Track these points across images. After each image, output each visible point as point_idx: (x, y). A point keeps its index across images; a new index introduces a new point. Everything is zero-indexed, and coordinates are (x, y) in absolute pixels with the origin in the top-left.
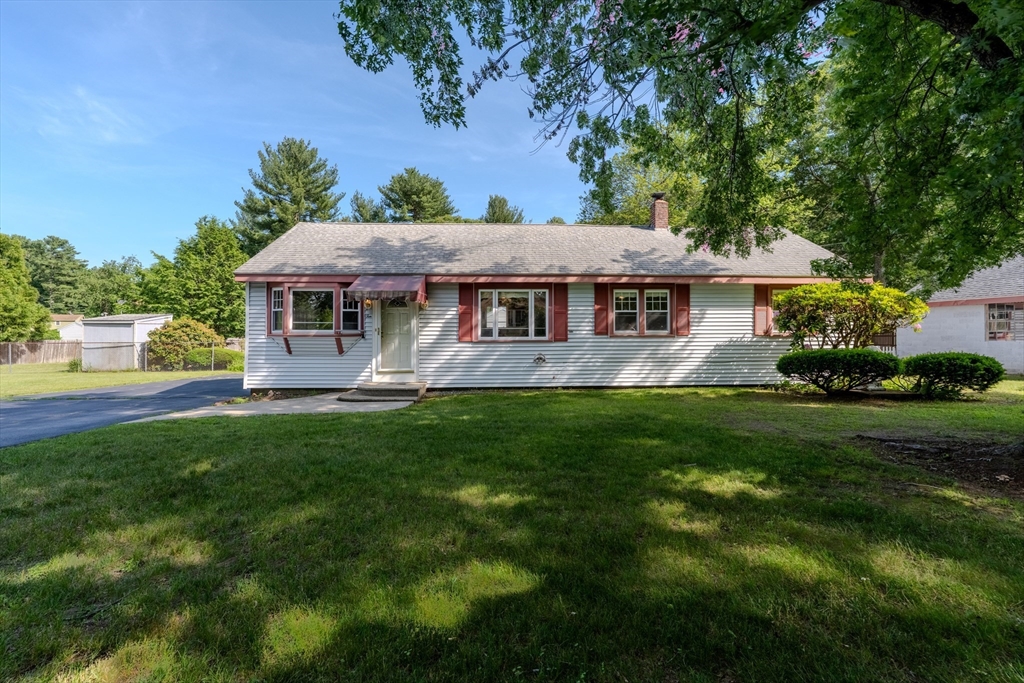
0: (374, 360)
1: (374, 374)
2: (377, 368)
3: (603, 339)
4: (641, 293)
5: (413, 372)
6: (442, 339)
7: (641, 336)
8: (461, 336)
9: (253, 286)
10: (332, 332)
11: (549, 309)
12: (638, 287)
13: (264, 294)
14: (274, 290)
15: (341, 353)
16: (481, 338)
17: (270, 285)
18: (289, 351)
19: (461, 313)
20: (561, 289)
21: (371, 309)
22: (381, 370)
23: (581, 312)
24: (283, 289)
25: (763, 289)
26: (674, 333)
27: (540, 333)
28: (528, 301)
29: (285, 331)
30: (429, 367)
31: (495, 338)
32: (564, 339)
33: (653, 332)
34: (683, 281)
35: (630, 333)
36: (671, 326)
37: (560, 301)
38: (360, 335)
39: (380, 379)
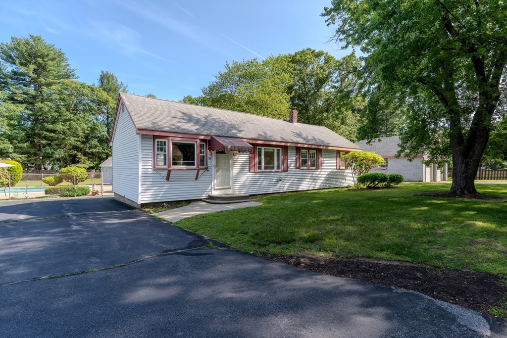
0: (213, 183)
1: (213, 190)
2: (214, 186)
3: (298, 171)
4: (309, 151)
5: (230, 188)
6: (242, 171)
7: (308, 169)
8: (250, 169)
9: (144, 137)
10: (195, 166)
11: (281, 158)
12: (309, 149)
13: (152, 143)
14: (157, 140)
15: (197, 178)
16: (258, 170)
17: (155, 137)
18: (168, 179)
19: (250, 158)
20: (285, 149)
21: (211, 155)
22: (216, 188)
23: (292, 159)
24: (167, 141)
25: (338, 152)
26: (318, 168)
27: (278, 168)
28: (273, 153)
29: (169, 166)
30: (237, 185)
31: (263, 170)
32: (287, 171)
33: (311, 168)
34: (321, 147)
35: (305, 168)
36: (317, 165)
37: (286, 153)
38: (207, 169)
39: (215, 193)
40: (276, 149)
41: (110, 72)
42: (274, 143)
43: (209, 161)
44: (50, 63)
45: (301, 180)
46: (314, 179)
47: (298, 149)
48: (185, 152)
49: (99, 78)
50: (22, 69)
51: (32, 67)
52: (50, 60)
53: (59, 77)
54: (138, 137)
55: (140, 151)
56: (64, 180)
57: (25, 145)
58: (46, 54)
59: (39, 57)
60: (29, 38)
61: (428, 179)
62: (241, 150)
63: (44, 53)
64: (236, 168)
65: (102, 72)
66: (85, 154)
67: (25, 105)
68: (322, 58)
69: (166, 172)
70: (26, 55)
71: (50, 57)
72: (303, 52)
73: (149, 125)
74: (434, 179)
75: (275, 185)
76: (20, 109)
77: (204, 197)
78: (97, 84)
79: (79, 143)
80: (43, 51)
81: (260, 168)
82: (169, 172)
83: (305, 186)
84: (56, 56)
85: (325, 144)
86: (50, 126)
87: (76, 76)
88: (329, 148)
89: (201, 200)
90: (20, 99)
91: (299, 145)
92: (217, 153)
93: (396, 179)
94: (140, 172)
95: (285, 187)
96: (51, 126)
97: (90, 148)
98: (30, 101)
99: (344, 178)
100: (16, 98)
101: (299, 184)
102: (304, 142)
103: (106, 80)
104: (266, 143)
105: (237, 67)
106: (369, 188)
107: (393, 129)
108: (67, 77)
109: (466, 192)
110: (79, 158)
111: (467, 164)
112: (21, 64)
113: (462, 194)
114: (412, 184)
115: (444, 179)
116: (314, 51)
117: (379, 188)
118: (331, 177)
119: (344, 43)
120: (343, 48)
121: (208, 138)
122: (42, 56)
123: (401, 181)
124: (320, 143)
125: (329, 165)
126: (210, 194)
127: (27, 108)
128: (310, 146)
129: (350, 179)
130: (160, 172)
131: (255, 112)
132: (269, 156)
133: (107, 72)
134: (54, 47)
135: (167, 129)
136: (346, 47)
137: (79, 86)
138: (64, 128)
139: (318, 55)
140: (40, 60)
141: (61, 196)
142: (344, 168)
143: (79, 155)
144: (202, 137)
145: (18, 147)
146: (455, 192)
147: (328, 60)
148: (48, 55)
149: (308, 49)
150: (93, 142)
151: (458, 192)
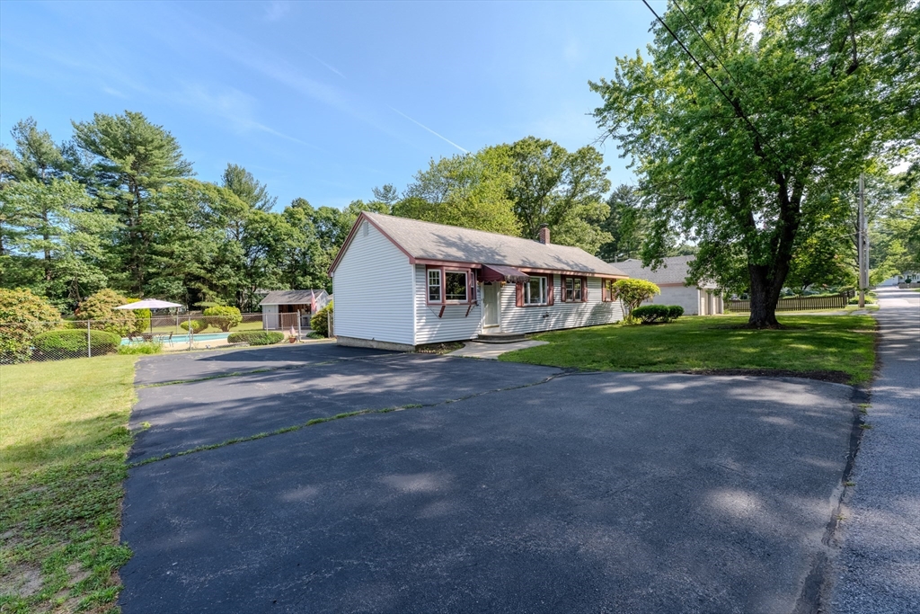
0: (482, 320)
1: (482, 328)
2: (483, 324)
3: (563, 304)
4: (574, 280)
5: (499, 326)
6: (509, 305)
7: (574, 302)
8: (516, 303)
9: (418, 267)
10: (466, 301)
11: (547, 287)
12: (574, 277)
13: (424, 274)
14: (429, 270)
15: (467, 315)
16: (525, 305)
17: (428, 267)
18: (440, 316)
19: (517, 289)
20: (551, 277)
21: (480, 287)
22: (485, 326)
23: (557, 290)
24: (440, 271)
25: (604, 280)
26: (583, 301)
27: (544, 302)
28: (538, 283)
29: (443, 301)
30: (505, 323)
31: (529, 304)
32: (553, 305)
33: (577, 300)
34: (588, 275)
35: (569, 300)
36: (581, 297)
37: (551, 284)
38: (476, 303)
39: (484, 332)
40: (541, 278)
41: (241, 166)
42: (542, 271)
43: (478, 293)
44: (156, 152)
45: (567, 315)
46: (580, 314)
47: (563, 277)
48: (456, 284)
49: (223, 173)
50: (115, 162)
51: (131, 158)
52: (156, 148)
53: (167, 173)
54: (412, 268)
55: (414, 283)
56: (209, 325)
57: (124, 275)
58: (150, 139)
59: (140, 143)
60: (124, 114)
61: (703, 313)
62: (511, 281)
63: (147, 138)
64: (504, 300)
65: (229, 166)
66: (212, 287)
67: (117, 216)
68: (549, 150)
69: (440, 308)
70: (121, 140)
71: (155, 144)
72: (524, 142)
73: (421, 254)
74: (709, 312)
75: (541, 321)
76: (112, 223)
77: (474, 337)
78: (221, 184)
79: (203, 271)
80: (147, 136)
81: (526, 301)
82: (444, 307)
83: (571, 323)
84: (165, 143)
85: (590, 271)
86: (161, 247)
87: (193, 172)
88: (596, 275)
89: (471, 340)
90: (111, 207)
91: (564, 273)
92: (485, 284)
93: (677, 312)
94: (415, 309)
95: (552, 323)
96: (163, 247)
97: (222, 277)
98: (124, 210)
99: (609, 312)
100: (105, 205)
101: (565, 320)
102: (570, 269)
103: (234, 178)
104: (535, 271)
105: (445, 164)
106: (645, 323)
107: (637, 246)
108: (180, 172)
109: (767, 323)
110: (204, 294)
111: (768, 292)
112: (114, 154)
113: (763, 326)
114: (690, 319)
115: (720, 312)
116: (538, 141)
117: (657, 323)
118: (599, 311)
119: (622, 151)
120: (620, 157)
121: (479, 267)
122: (144, 143)
123: (680, 315)
124: (585, 270)
125: (594, 295)
126: (480, 333)
127: (119, 220)
128: (576, 274)
129: (618, 313)
130: (434, 308)
131: (477, 227)
132: (535, 286)
133: (237, 167)
134: (161, 129)
135: (440, 257)
136: (624, 156)
137: (202, 188)
138: (185, 249)
139: (544, 146)
140: (141, 149)
141: (251, 345)
142: (609, 300)
143: (205, 289)
144: (473, 266)
145: (112, 279)
146: (755, 323)
147: (557, 153)
148: (152, 141)
149: (530, 138)
150: (225, 270)
151: (759, 324)
